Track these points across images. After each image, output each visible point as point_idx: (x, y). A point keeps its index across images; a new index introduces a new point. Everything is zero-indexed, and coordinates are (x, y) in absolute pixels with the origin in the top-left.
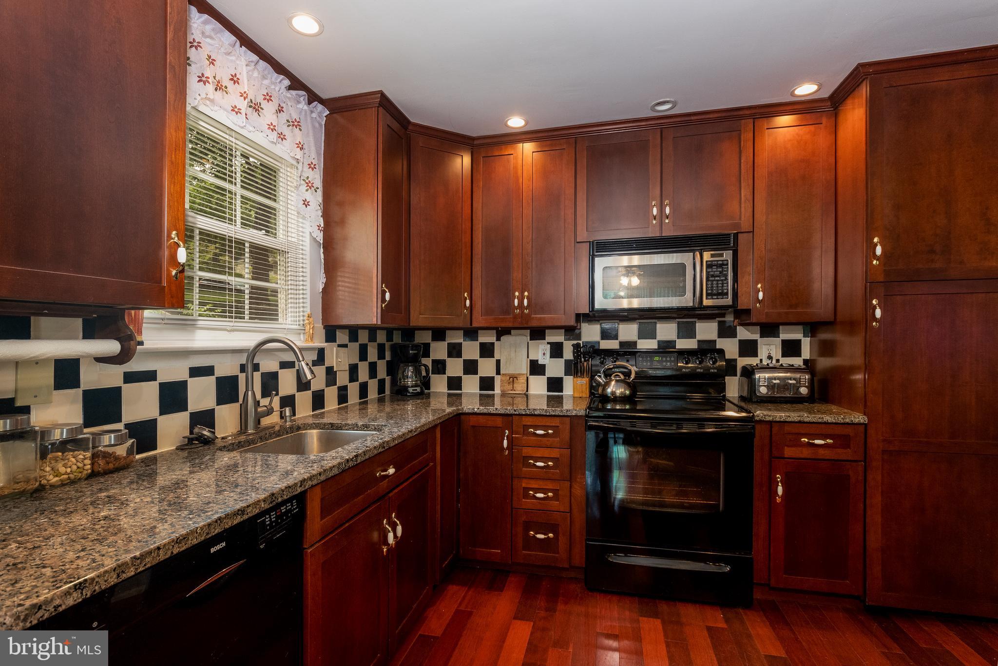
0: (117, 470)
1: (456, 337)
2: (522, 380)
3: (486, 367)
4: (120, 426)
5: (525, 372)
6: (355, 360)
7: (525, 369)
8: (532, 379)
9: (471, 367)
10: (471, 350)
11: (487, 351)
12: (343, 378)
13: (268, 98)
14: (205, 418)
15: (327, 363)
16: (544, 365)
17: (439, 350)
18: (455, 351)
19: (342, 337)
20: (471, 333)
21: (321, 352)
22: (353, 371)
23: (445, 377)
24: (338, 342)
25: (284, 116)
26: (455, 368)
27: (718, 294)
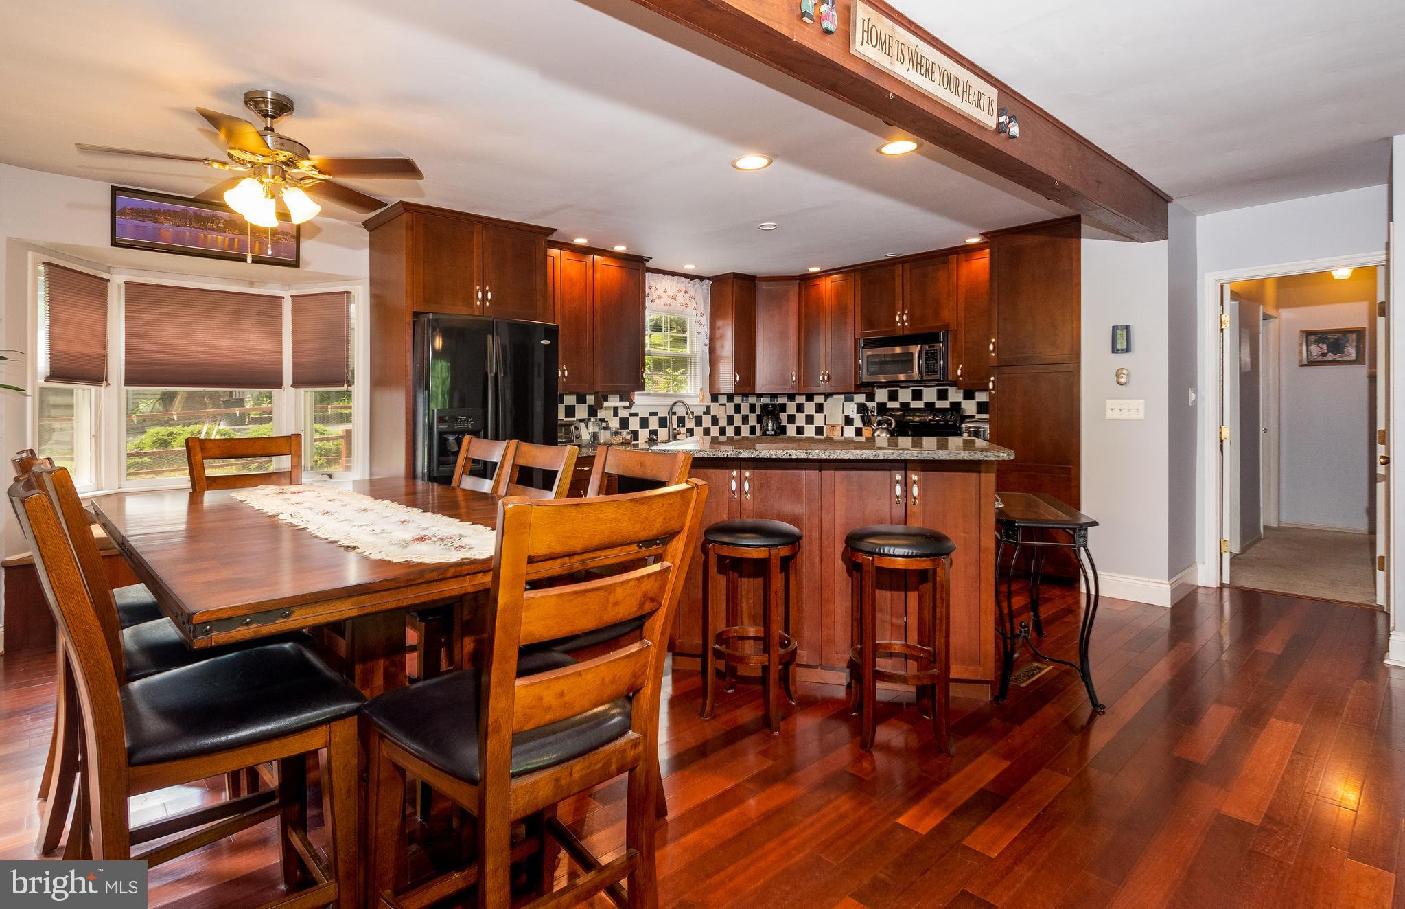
0: (627, 443)
1: (800, 399)
2: (839, 429)
3: (819, 420)
4: (628, 431)
5: (840, 423)
6: (732, 412)
7: (840, 420)
8: (846, 428)
9: (810, 420)
10: (810, 408)
11: (819, 408)
12: (723, 423)
13: (680, 291)
14: (654, 432)
15: (712, 414)
16: (853, 419)
17: (791, 408)
18: (800, 408)
19: (723, 399)
20: (810, 398)
21: (708, 408)
22: (730, 420)
23: (795, 426)
24: (719, 403)
25: (688, 295)
26: (800, 419)
27: (931, 372)
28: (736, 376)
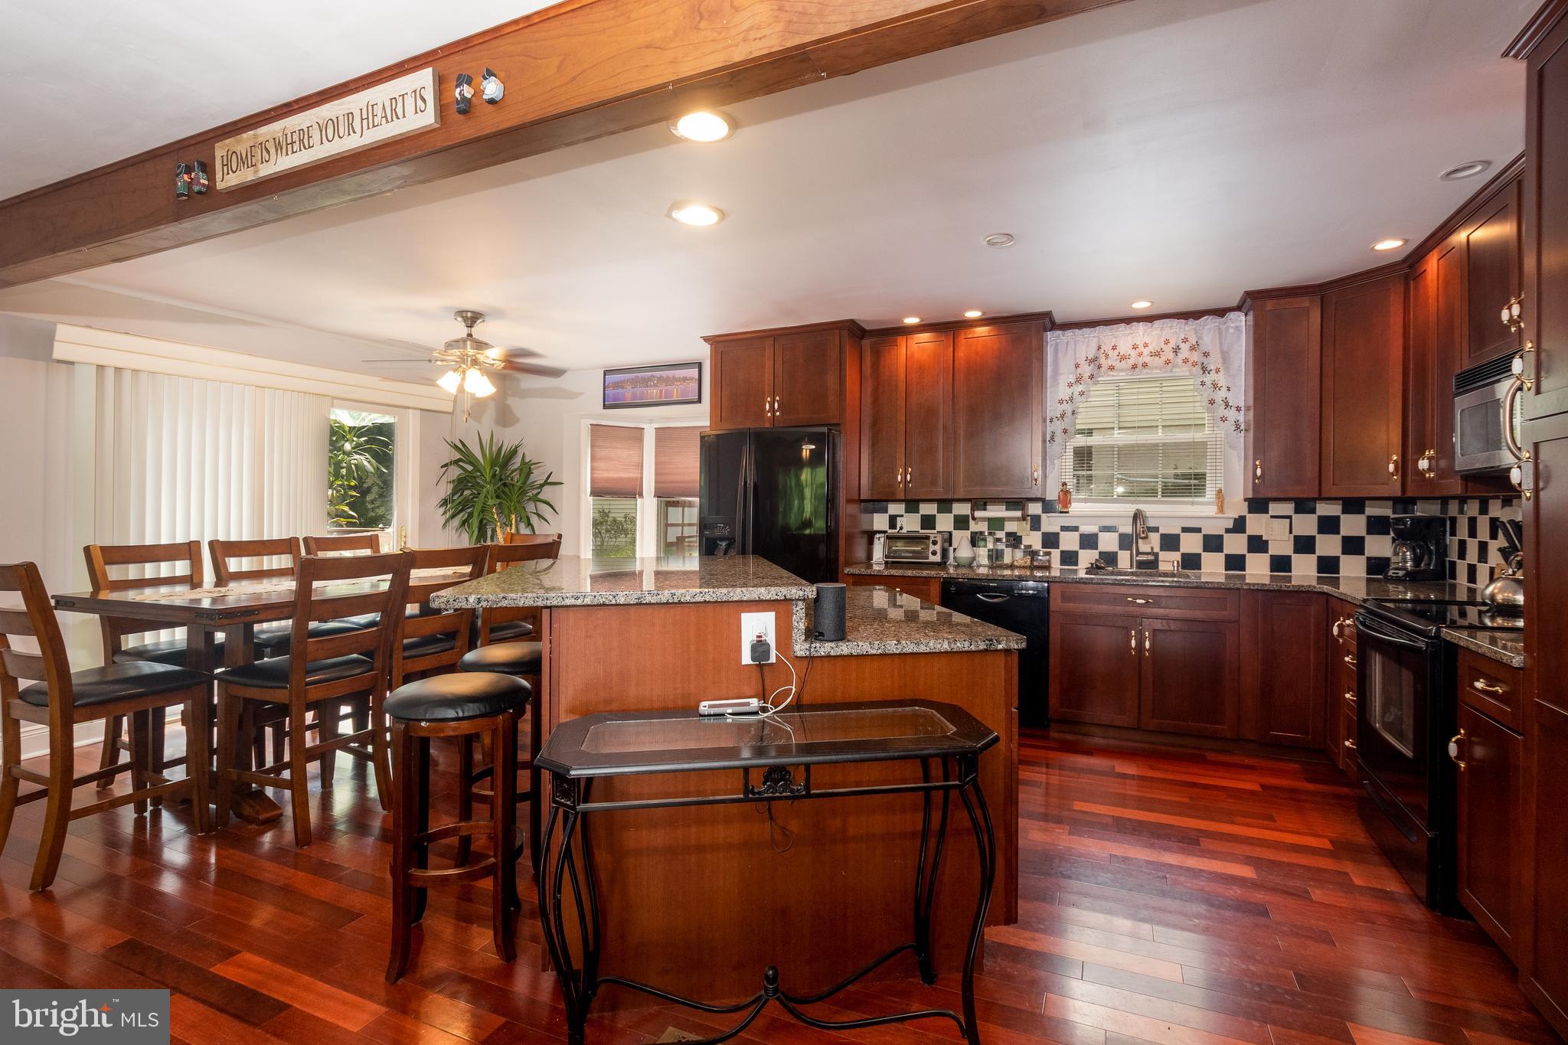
13: (1167, 343)
15: (1251, 533)
21: (1240, 522)
24: (1272, 513)
28: (1255, 468)
